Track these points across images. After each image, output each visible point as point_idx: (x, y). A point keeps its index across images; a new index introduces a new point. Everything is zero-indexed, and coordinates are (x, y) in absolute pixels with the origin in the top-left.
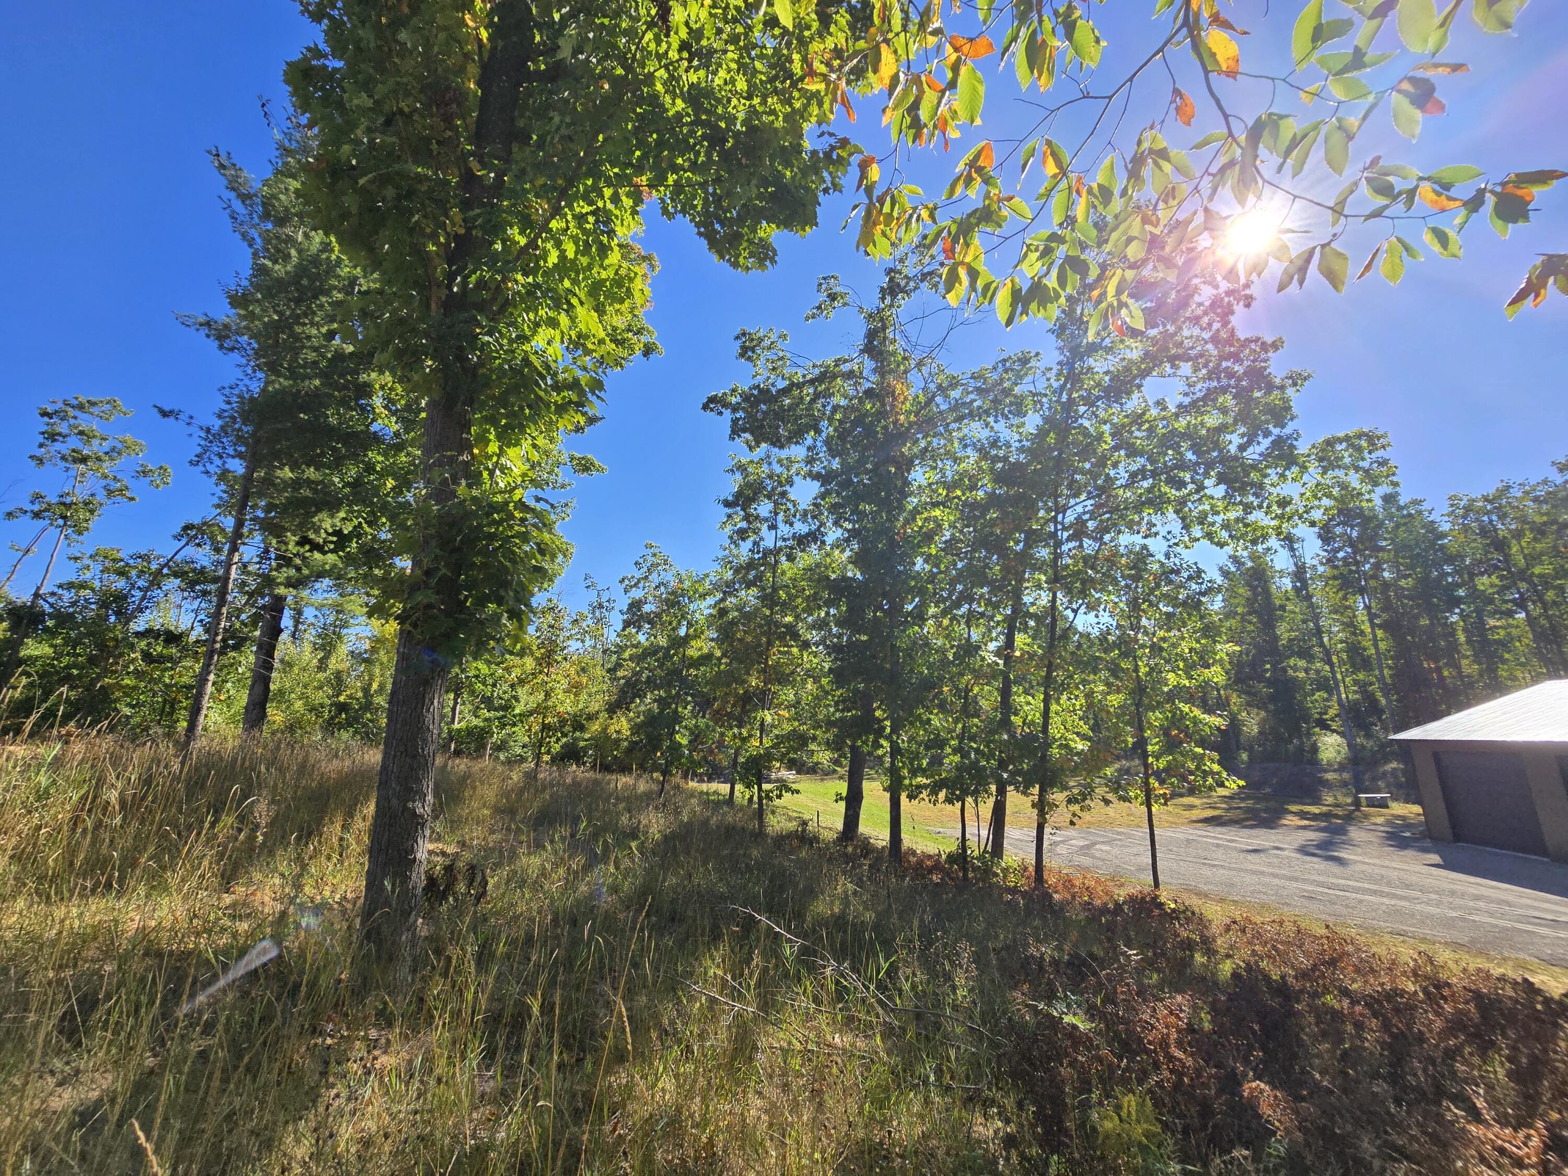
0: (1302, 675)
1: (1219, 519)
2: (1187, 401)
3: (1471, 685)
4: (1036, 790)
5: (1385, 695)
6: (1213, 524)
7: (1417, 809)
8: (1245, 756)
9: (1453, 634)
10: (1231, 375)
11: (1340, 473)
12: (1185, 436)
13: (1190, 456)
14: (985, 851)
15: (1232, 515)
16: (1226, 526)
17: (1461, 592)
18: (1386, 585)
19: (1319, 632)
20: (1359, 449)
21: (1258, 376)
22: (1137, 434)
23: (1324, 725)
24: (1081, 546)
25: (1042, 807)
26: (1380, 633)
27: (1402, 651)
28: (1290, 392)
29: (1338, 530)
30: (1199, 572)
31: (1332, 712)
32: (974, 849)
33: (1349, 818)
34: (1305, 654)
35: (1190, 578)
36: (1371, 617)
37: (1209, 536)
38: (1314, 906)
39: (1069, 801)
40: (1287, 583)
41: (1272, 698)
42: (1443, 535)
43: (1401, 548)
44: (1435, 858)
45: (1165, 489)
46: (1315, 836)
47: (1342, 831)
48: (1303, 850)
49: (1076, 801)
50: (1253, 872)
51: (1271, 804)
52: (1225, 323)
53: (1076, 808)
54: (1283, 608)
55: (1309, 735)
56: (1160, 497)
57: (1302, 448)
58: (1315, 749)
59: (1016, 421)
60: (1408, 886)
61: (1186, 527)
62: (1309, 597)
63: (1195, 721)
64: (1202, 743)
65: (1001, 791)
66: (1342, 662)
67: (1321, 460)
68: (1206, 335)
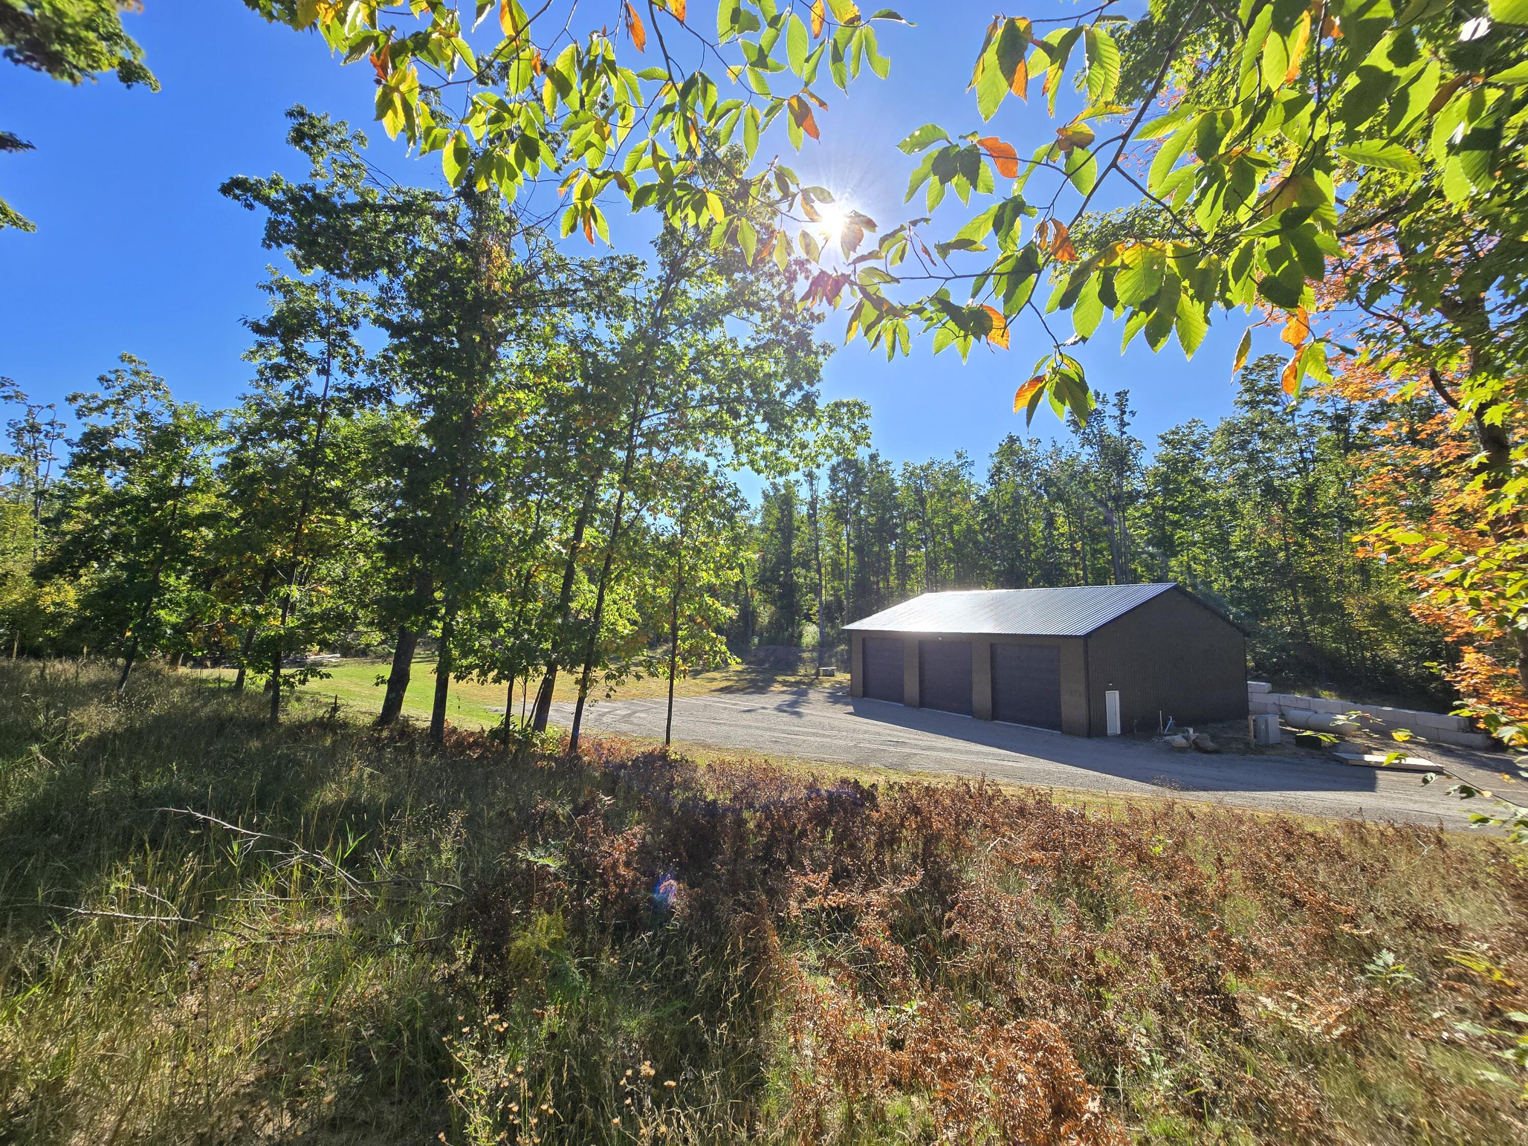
0: (802, 580)
1: (760, 450)
2: (753, 345)
3: (891, 594)
4: (581, 669)
5: (847, 598)
6: (756, 454)
7: (848, 676)
8: (756, 640)
9: (889, 558)
10: (786, 333)
11: (840, 430)
12: (747, 375)
13: (748, 393)
14: (528, 725)
15: (770, 449)
16: (764, 457)
17: (899, 531)
18: (861, 521)
19: (817, 549)
20: (853, 414)
21: (803, 340)
22: (714, 363)
23: (808, 618)
24: (650, 454)
25: (584, 684)
26: (852, 554)
27: (862, 566)
28: (821, 358)
29: (841, 475)
30: (737, 491)
31: (815, 609)
32: (517, 724)
33: (811, 684)
34: (806, 565)
35: (729, 495)
36: (849, 541)
37: (752, 463)
38: (777, 747)
39: (608, 677)
40: (804, 510)
41: (781, 596)
42: (896, 490)
43: (874, 495)
44: (851, 709)
45: (726, 416)
46: (788, 698)
47: (804, 693)
48: (779, 709)
49: (614, 677)
50: (745, 727)
51: (767, 676)
52: (790, 288)
53: (612, 683)
54: (798, 529)
55: (799, 625)
56: (720, 423)
57: (821, 405)
58: (801, 635)
59: (616, 323)
60: (832, 729)
61: (737, 453)
62: (815, 523)
63: (716, 612)
64: (719, 630)
65: (552, 670)
66: (827, 573)
67: (831, 417)
68: (776, 293)
